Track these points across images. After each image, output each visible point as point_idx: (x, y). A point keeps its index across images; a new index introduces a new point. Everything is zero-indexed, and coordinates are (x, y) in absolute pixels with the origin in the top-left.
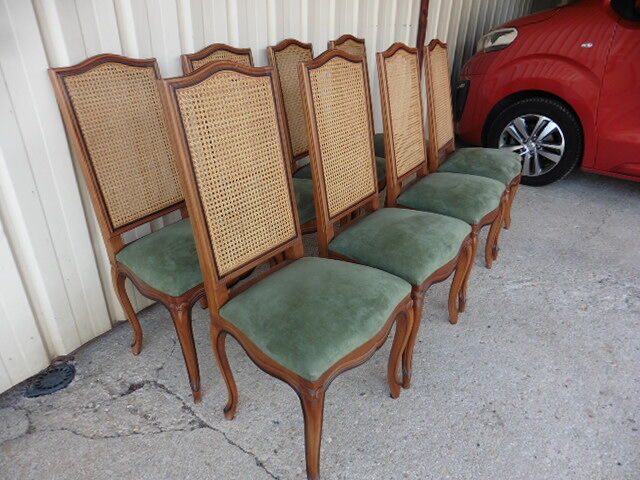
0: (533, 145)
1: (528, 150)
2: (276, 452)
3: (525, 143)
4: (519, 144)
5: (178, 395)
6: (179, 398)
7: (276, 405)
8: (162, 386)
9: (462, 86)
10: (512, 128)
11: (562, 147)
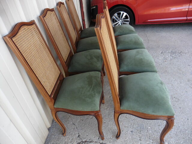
0: (121, 20)
1: (120, 23)
2: (140, 140)
3: (119, 21)
4: (117, 21)
5: (95, 141)
6: (96, 142)
7: (126, 126)
8: (86, 141)
9: (95, 7)
10: (114, 17)
11: (129, 20)
